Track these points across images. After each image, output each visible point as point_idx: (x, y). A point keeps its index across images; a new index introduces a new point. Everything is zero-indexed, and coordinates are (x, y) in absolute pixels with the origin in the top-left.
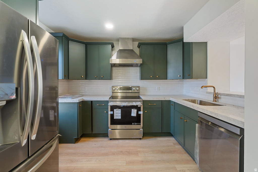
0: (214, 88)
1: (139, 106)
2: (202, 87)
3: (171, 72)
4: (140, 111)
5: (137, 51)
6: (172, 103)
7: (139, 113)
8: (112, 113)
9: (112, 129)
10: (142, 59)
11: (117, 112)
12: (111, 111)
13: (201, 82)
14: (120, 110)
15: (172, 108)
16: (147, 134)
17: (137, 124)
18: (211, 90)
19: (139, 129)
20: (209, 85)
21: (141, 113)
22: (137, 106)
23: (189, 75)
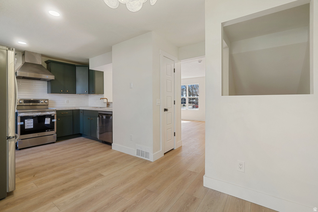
0: (107, 99)
1: (52, 115)
2: (100, 99)
3: (79, 88)
4: (54, 119)
5: (45, 65)
6: (81, 111)
7: (53, 121)
8: (22, 123)
9: (22, 139)
10: (54, 75)
11: (29, 122)
12: (21, 121)
13: (99, 96)
14: (33, 120)
15: (81, 114)
16: (60, 138)
17: (50, 131)
18: (105, 101)
19: (53, 135)
20: (105, 98)
21: (55, 120)
22: (51, 115)
23: (93, 91)
